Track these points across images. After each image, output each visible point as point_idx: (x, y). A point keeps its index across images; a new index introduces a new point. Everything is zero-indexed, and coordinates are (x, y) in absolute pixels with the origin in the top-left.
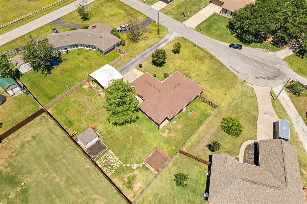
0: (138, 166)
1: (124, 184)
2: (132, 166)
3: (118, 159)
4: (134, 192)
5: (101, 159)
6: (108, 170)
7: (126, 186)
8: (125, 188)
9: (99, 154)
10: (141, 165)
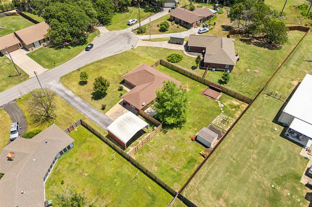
0: (220, 103)
1: (237, 110)
2: (221, 107)
3: (218, 116)
4: (241, 104)
5: (222, 128)
6: (230, 121)
7: (239, 109)
8: (240, 109)
9: (218, 129)
10: (219, 102)
